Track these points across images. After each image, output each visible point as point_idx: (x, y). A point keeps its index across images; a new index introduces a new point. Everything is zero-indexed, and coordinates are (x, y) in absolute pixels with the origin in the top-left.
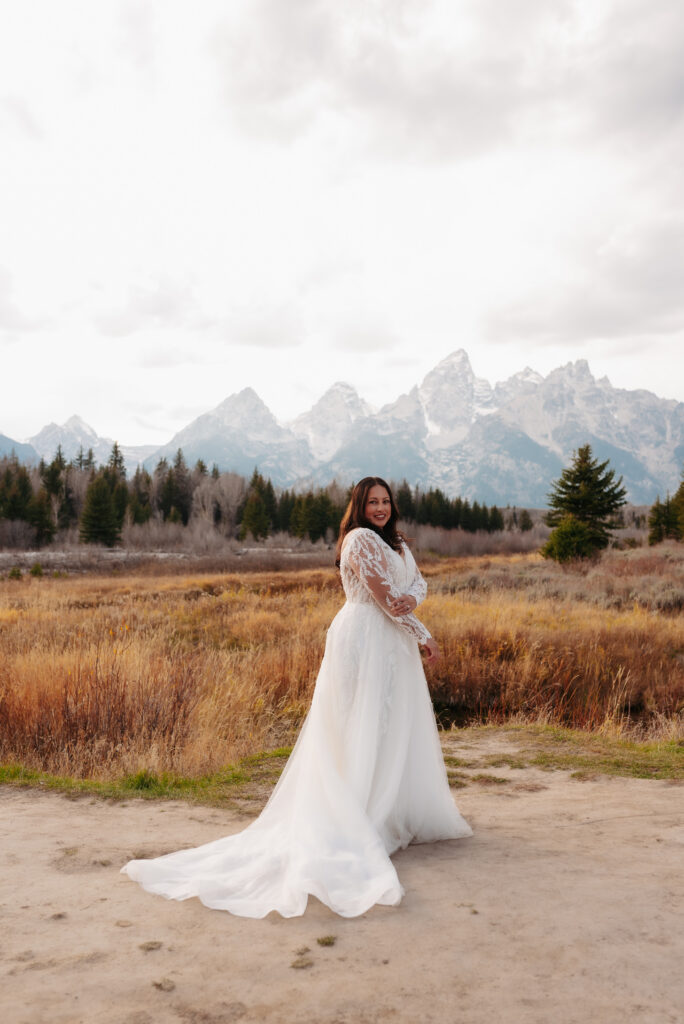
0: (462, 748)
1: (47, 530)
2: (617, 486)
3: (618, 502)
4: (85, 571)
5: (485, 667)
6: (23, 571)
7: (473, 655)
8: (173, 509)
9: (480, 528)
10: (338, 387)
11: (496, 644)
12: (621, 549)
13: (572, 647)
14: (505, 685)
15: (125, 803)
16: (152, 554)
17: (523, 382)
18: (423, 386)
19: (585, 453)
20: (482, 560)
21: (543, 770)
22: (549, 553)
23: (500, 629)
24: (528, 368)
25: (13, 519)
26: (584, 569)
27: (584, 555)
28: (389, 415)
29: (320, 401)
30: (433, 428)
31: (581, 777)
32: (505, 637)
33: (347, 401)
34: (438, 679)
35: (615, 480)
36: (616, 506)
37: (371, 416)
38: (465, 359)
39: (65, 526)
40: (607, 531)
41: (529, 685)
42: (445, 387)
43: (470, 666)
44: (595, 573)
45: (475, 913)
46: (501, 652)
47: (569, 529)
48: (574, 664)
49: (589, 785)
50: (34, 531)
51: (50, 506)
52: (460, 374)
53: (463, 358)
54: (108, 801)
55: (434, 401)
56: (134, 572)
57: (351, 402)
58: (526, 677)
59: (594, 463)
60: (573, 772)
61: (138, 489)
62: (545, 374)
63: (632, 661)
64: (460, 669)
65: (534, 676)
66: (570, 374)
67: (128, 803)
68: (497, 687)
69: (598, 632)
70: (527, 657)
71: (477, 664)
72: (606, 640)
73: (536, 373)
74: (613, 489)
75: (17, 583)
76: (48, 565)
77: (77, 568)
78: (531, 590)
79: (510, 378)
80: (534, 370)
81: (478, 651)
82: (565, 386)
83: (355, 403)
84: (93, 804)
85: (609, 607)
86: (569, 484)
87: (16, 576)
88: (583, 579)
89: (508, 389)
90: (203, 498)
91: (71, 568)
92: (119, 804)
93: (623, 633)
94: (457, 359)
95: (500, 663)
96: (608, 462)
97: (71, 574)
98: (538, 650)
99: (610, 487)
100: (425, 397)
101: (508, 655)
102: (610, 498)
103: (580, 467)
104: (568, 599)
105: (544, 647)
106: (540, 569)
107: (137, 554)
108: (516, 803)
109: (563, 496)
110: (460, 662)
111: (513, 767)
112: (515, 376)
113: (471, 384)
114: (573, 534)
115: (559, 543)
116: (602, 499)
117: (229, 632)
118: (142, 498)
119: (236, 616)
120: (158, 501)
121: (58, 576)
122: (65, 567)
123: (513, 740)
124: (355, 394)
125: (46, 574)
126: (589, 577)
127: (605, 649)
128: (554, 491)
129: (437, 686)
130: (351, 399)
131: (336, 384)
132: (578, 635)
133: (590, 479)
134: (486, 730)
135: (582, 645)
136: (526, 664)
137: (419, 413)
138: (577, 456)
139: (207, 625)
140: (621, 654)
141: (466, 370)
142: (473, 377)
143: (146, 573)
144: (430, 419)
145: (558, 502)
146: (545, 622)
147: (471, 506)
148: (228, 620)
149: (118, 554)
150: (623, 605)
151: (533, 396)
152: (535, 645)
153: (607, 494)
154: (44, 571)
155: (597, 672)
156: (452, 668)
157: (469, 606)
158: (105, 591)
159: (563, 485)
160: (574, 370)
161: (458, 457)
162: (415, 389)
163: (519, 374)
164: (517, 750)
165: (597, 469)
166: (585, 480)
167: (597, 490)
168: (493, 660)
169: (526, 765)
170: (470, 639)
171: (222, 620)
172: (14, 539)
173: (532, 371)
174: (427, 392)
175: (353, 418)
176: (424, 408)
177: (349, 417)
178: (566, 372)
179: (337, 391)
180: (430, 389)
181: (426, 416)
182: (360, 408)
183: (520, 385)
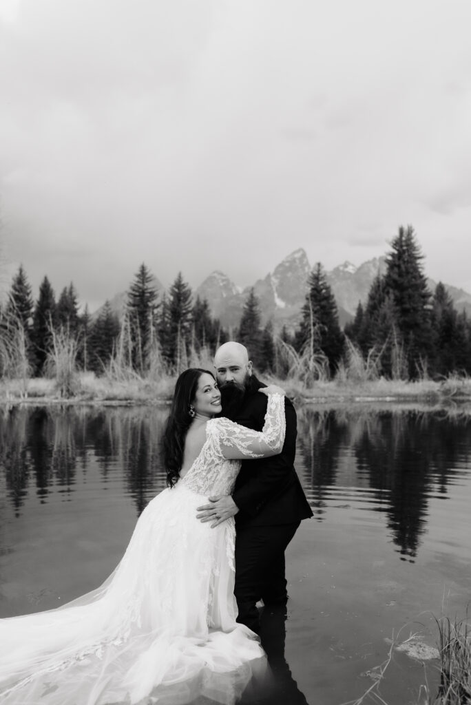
10: (216, 274)
17: (343, 271)
18: (275, 274)
24: (347, 261)
29: (203, 284)
30: (280, 303)
33: (221, 284)
37: (238, 294)
38: (304, 255)
42: (289, 274)
52: (299, 266)
53: (302, 254)
55: (281, 285)
57: (224, 285)
62: (358, 265)
66: (374, 265)
73: (353, 265)
79: (335, 269)
80: (352, 263)
82: (370, 273)
83: (228, 286)
89: (333, 277)
94: (298, 255)
100: (275, 281)
112: (338, 268)
124: (227, 280)
130: (225, 283)
131: (214, 272)
137: (270, 293)
141: (304, 263)
142: (309, 268)
144: (279, 296)
151: (349, 281)
160: (378, 263)
162: (269, 276)
163: (341, 266)
173: (350, 264)
174: (277, 278)
175: (225, 295)
176: (274, 289)
177: (222, 295)
178: (371, 265)
179: (215, 277)
180: (279, 276)
181: (276, 295)
182: (231, 289)
183: (341, 274)
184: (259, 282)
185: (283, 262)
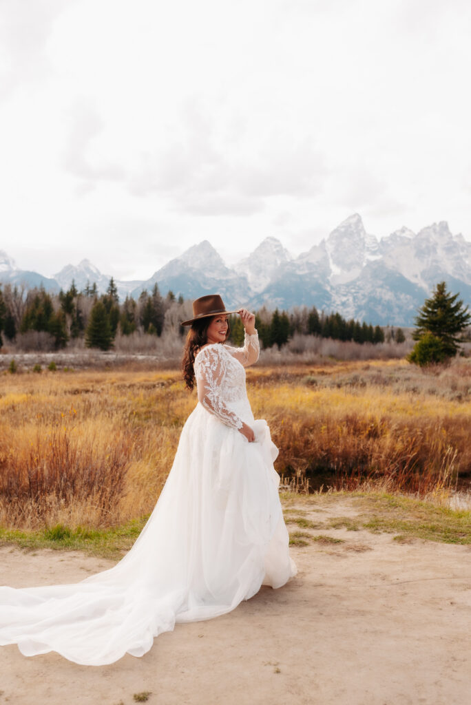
0: (314, 511)
1: (63, 338)
2: (465, 312)
3: (465, 323)
4: (86, 368)
5: (356, 442)
6: (43, 367)
7: (349, 433)
8: (151, 325)
9: (366, 340)
10: (269, 240)
11: (365, 426)
12: (466, 357)
13: (422, 429)
14: (371, 455)
15: (37, 552)
16: (133, 356)
17: (400, 237)
18: (330, 239)
19: (441, 288)
20: (365, 364)
21: (372, 533)
22: (413, 359)
23: (369, 414)
24: (404, 227)
25: (39, 331)
26: (438, 371)
27: (438, 361)
28: (304, 260)
29: (256, 250)
30: (335, 270)
31: (400, 540)
32: (372, 420)
33: (275, 250)
34: (322, 450)
35: (463, 307)
36: (464, 326)
37: (292, 260)
38: (359, 220)
39: (75, 336)
40: (457, 344)
41: (389, 456)
42: (345, 240)
43: (345, 441)
44: (446, 374)
45: (278, 672)
46: (369, 431)
47: (427, 342)
48: (423, 441)
49: (407, 547)
50: (54, 339)
51: (65, 322)
52: (355, 231)
54: (24, 550)
55: (336, 250)
56: (120, 368)
57: (278, 251)
58: (387, 451)
59: (448, 295)
60: (396, 535)
61: (127, 311)
63: (466, 439)
64: (338, 444)
65: (393, 449)
66: (435, 230)
67: (38, 552)
68: (365, 457)
69: (442, 417)
70: (388, 435)
71: (351, 440)
72: (448, 424)
73: (410, 231)
74: (462, 314)
75: (38, 375)
76: (60, 363)
77: (81, 365)
78: (396, 386)
79: (391, 234)
80: (409, 228)
81: (352, 431)
82: (431, 240)
83: (281, 252)
84: (11, 552)
85: (452, 399)
86: (430, 309)
87: (38, 370)
88: (436, 378)
89: (389, 243)
90: (172, 317)
91: (77, 365)
92: (32, 553)
93: (461, 419)
94: (354, 220)
95: (368, 439)
96: (458, 294)
97: (76, 369)
98: (396, 430)
99: (460, 312)
100: (330, 248)
101: (374, 434)
102: (460, 321)
103: (438, 298)
104: (422, 393)
105: (401, 428)
106: (405, 371)
107: (124, 356)
108: (343, 562)
109: (425, 319)
110: (339, 438)
111: (350, 530)
112: (395, 233)
113: (363, 239)
114: (431, 346)
115: (420, 353)
116: (453, 321)
117: (173, 413)
118: (130, 317)
119: (179, 401)
120: (141, 319)
121: (67, 371)
122: (73, 364)
123: (355, 505)
124: (281, 245)
125: (59, 369)
126: (441, 377)
127: (447, 430)
128: (419, 315)
129: (321, 455)
130: (278, 249)
131: (268, 238)
132: (427, 420)
133: (445, 307)
134: (338, 496)
135: (429, 427)
136: (387, 441)
137: (326, 259)
138: (437, 290)
139: (158, 407)
140: (459, 434)
141: (360, 228)
142: (365, 233)
143: (128, 370)
144: (334, 263)
145: (421, 323)
146: (405, 410)
147: (361, 326)
148: (173, 404)
149: (110, 356)
150: (463, 398)
151: (408, 247)
152: (394, 427)
153: (457, 318)
154: (57, 367)
155: (440, 448)
156: (332, 443)
157: (350, 397)
158: (98, 382)
159: (426, 311)
160: (438, 229)
161: (353, 291)
162: (323, 242)
163: (398, 231)
164: (356, 514)
165: (450, 299)
166: (441, 306)
167: (450, 314)
168: (363, 437)
169: (360, 528)
170: (347, 421)
171: (169, 404)
172: (40, 344)
173: (406, 229)
174: (331, 244)
175: (279, 262)
176: (330, 255)
177: (276, 261)
178: (431, 230)
179: (268, 243)
180: (334, 241)
181: (331, 261)
182: (284, 255)
183: (398, 239)
184: (315, 247)
185: (338, 227)
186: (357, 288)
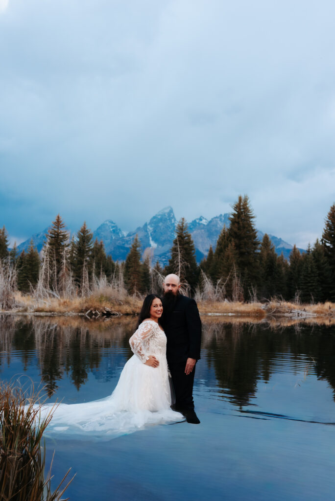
10: (108, 222)
17: (199, 224)
18: (150, 223)
24: (201, 216)
28: (131, 237)
29: (98, 229)
30: (153, 244)
33: (111, 230)
37: (123, 237)
42: (160, 224)
52: (168, 218)
53: (170, 210)
55: (155, 231)
57: (113, 230)
62: (209, 219)
66: (221, 220)
73: (206, 219)
79: (193, 221)
80: (205, 217)
82: (218, 226)
83: (116, 231)
89: (192, 227)
94: (167, 211)
100: (150, 229)
112: (195, 221)
113: (174, 224)
124: (116, 227)
130: (114, 229)
131: (106, 221)
137: (147, 237)
141: (171, 216)
142: (175, 220)
144: (152, 240)
151: (203, 230)
160: (223, 218)
161: (164, 260)
162: (146, 225)
163: (198, 219)
173: (203, 218)
174: (151, 226)
175: (113, 238)
176: (150, 234)
177: (112, 237)
178: (219, 219)
179: (107, 224)
180: (153, 225)
181: (151, 238)
182: (118, 234)
183: (197, 225)
184: (139, 229)
185: (156, 215)
186: (167, 258)
